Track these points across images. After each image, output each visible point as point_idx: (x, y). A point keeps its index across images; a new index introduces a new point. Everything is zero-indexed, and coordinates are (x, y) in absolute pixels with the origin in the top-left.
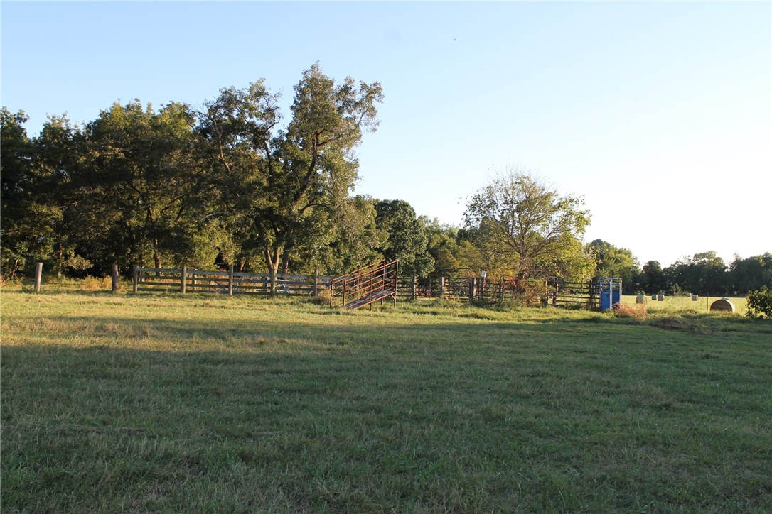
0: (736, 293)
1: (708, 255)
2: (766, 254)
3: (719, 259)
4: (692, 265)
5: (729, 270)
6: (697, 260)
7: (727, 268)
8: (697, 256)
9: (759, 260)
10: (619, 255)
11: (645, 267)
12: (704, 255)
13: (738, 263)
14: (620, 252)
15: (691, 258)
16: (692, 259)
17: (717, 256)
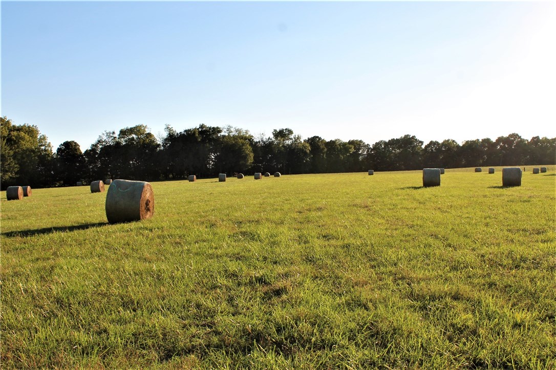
0: (171, 176)
1: (136, 130)
2: (202, 126)
3: (149, 135)
4: (118, 144)
5: (162, 148)
6: (124, 137)
7: (159, 145)
8: (123, 133)
9: (194, 133)
10: (15, 133)
11: (59, 150)
12: (131, 131)
13: (172, 138)
14: (19, 129)
15: (116, 135)
16: (117, 137)
17: (147, 131)
